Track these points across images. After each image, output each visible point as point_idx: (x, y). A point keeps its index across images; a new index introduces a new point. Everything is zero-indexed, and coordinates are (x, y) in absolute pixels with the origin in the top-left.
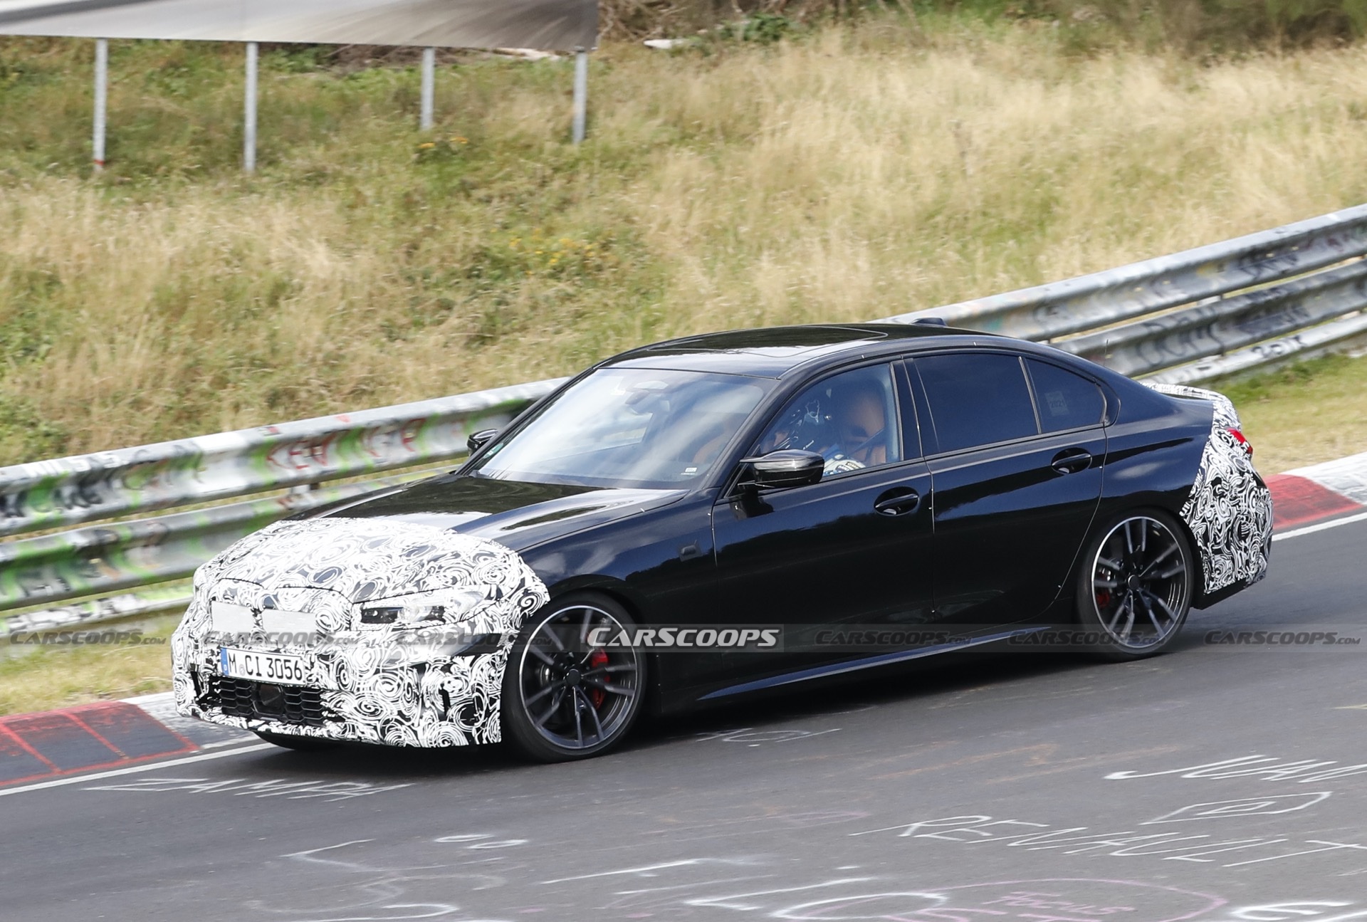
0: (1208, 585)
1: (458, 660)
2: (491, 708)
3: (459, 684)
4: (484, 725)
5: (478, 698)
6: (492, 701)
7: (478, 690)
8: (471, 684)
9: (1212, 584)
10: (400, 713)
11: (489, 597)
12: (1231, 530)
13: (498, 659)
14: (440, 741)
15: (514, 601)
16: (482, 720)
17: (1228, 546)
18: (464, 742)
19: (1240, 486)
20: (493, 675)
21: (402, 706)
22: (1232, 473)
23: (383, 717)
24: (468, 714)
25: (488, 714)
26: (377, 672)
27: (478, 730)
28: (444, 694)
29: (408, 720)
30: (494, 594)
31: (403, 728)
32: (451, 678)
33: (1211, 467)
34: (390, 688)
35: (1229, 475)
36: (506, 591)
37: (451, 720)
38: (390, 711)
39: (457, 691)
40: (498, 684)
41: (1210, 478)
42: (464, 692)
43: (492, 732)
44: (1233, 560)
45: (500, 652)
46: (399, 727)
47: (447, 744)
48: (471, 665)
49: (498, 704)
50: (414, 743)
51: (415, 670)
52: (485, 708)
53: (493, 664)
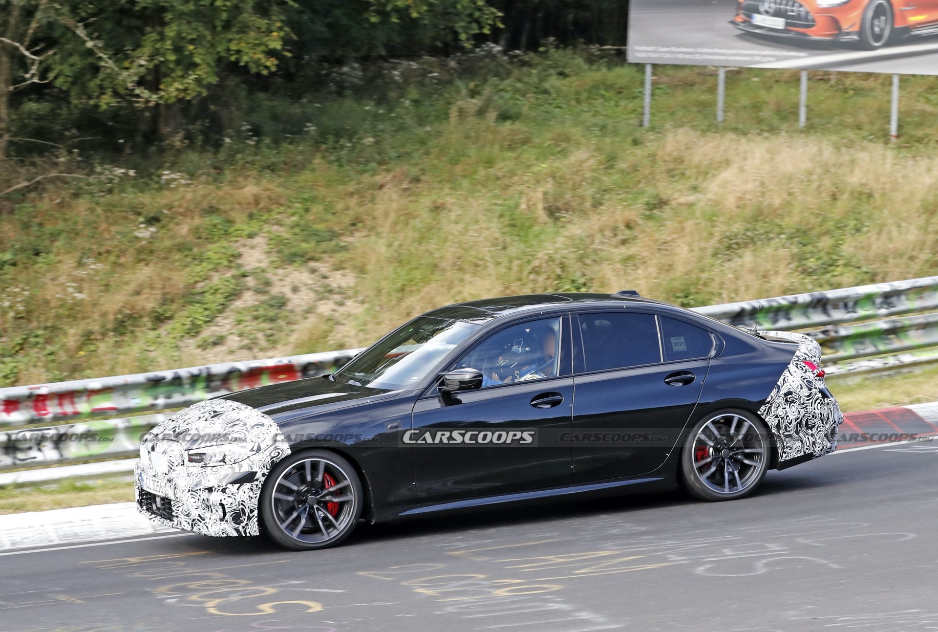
0: (782, 457)
1: (230, 486)
2: (251, 515)
3: (230, 500)
4: (247, 525)
5: (242, 509)
6: (252, 511)
7: (242, 504)
8: (237, 501)
9: (784, 455)
10: (199, 516)
11: (252, 450)
12: (800, 423)
13: (255, 486)
14: (221, 533)
15: (267, 453)
16: (245, 522)
17: (797, 432)
18: (235, 534)
19: (808, 396)
20: (251, 496)
21: (201, 511)
22: (801, 388)
23: (192, 517)
24: (237, 518)
25: (249, 518)
26: (189, 491)
27: (243, 527)
28: (222, 505)
29: (204, 520)
30: (255, 448)
31: (201, 524)
32: (226, 496)
33: (785, 384)
34: (194, 500)
35: (799, 390)
36: (263, 446)
37: (227, 521)
38: (195, 514)
39: (229, 504)
40: (255, 501)
41: (784, 390)
42: (234, 505)
43: (253, 529)
44: (802, 442)
45: (256, 483)
46: (199, 523)
47: (225, 535)
48: (238, 489)
49: (256, 513)
50: (207, 533)
51: (207, 491)
52: (247, 515)
53: (252, 490)
